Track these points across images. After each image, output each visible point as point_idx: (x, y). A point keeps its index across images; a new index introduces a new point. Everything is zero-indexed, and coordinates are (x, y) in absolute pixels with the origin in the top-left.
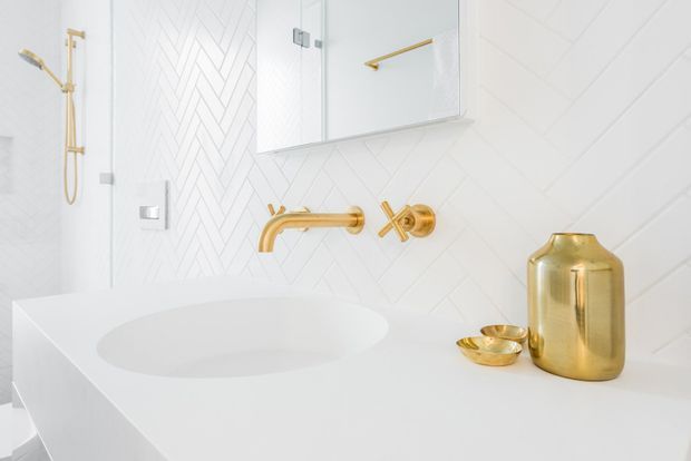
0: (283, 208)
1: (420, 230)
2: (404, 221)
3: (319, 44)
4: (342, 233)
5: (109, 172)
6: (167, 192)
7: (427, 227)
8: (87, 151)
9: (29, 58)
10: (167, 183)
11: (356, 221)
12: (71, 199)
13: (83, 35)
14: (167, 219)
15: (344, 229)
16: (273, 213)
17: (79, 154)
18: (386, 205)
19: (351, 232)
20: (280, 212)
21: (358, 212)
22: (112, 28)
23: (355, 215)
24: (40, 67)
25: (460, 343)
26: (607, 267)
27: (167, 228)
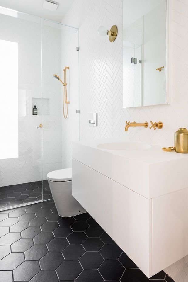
0: (129, 122)
1: (159, 127)
2: (155, 125)
3: (140, 62)
4: (143, 128)
5: (78, 110)
6: (97, 116)
7: (161, 127)
8: (70, 103)
9: (56, 77)
10: (97, 114)
11: (146, 125)
12: (66, 117)
13: (69, 68)
14: (97, 123)
15: (143, 127)
16: (127, 123)
17: (68, 104)
18: (151, 122)
19: (145, 128)
20: (129, 123)
21: (146, 123)
22: (79, 63)
23: (146, 124)
24: (58, 79)
25: (163, 148)
26: (187, 134)
27: (97, 126)
